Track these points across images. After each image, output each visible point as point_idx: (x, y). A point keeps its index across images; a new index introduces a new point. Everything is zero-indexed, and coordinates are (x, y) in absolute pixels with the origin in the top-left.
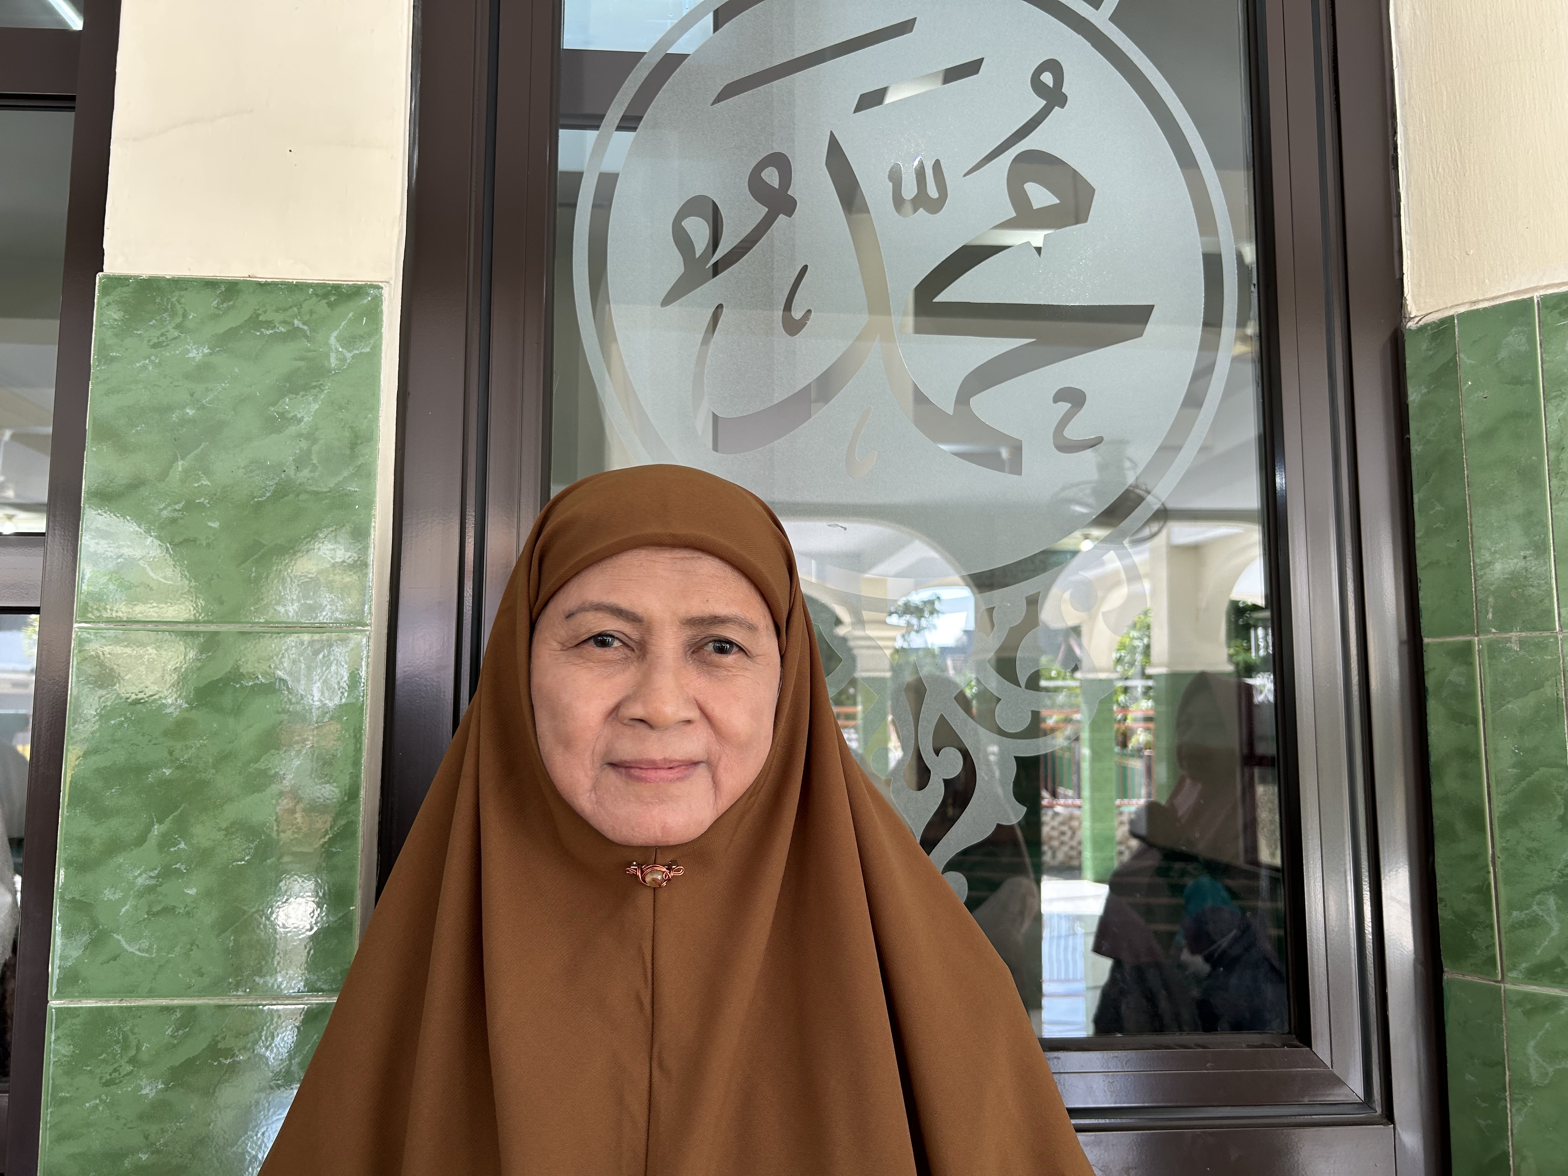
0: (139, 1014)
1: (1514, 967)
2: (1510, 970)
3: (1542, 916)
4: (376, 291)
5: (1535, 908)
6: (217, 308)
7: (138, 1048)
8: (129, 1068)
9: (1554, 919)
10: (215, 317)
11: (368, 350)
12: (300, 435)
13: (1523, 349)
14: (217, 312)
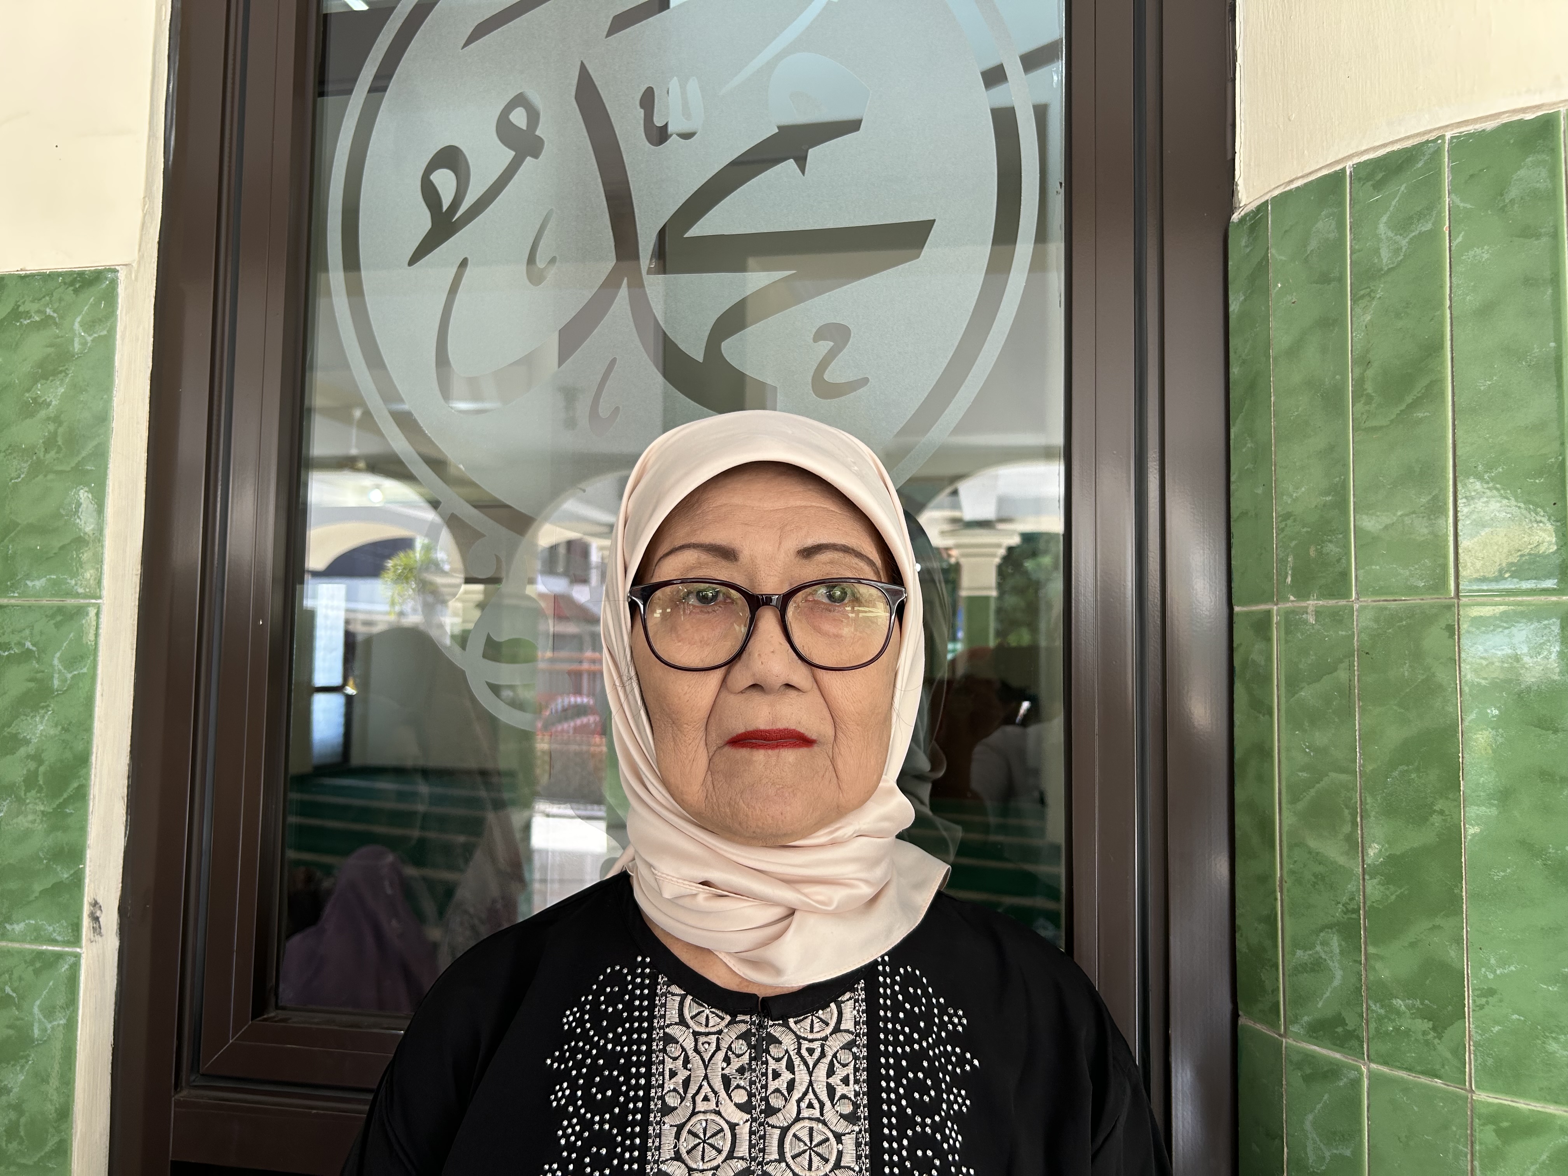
1: (1296, 1020)
2: (1293, 1023)
3: (1325, 960)
4: (113, 275)
5: (1318, 948)
9: (1337, 965)
11: (105, 333)
12: (49, 419)
13: (1331, 236)
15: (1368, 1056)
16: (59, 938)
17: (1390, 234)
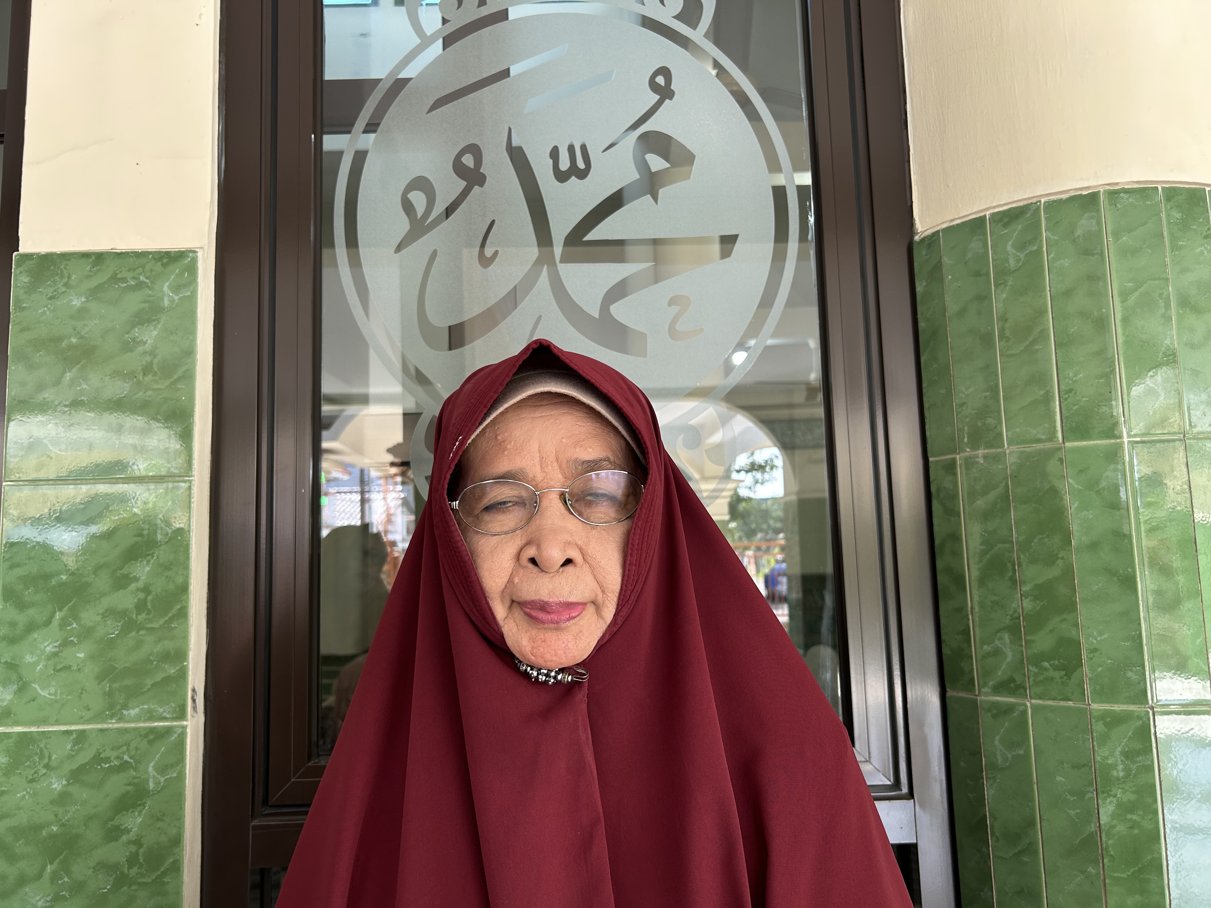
0: (49, 736)
1: (985, 685)
2: (983, 687)
3: (1001, 648)
4: (194, 254)
5: (997, 642)
6: (90, 271)
7: (50, 758)
8: (44, 771)
9: (1008, 649)
10: (88, 277)
11: (189, 293)
12: (145, 353)
13: (980, 251)
14: (90, 273)
15: (1030, 696)
16: (168, 716)
17: (1014, 251)
